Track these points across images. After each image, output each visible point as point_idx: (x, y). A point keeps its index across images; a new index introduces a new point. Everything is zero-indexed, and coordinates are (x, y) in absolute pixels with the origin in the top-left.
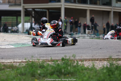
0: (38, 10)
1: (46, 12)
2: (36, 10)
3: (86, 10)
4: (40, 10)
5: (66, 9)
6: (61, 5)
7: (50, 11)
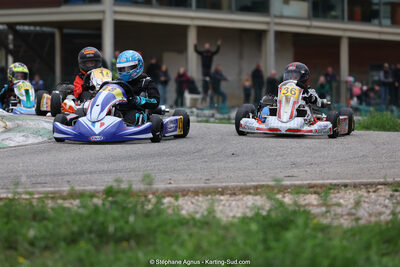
0: (26, 28)
1: (52, 35)
2: (18, 28)
3: (184, 29)
4: (32, 28)
5: (118, 25)
6: (103, 12)
7: (66, 31)
